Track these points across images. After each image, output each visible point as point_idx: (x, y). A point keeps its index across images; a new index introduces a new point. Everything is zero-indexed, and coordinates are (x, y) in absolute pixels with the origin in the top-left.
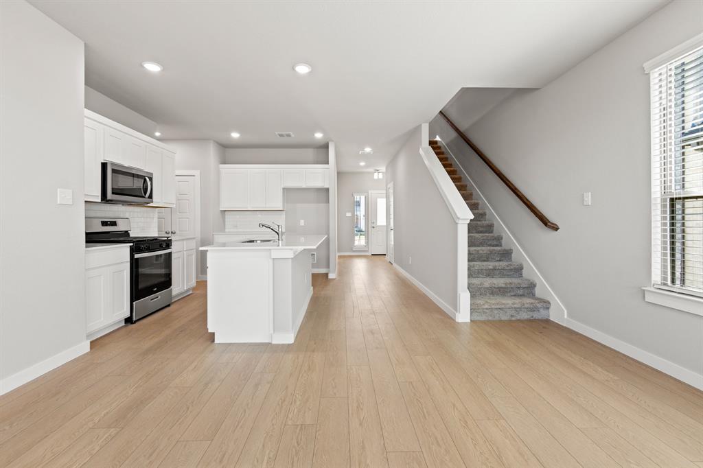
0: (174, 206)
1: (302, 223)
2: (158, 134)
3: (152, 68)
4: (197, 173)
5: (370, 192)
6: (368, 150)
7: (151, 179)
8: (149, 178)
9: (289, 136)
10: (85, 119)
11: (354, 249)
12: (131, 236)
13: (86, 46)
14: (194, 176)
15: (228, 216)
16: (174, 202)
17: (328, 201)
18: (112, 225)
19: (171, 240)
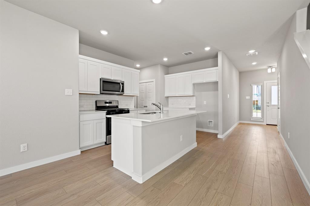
0: (139, 95)
1: (205, 103)
2: (138, 66)
3: (104, 33)
4: (154, 80)
5: (265, 82)
6: (252, 52)
7: (123, 84)
8: (122, 83)
9: (190, 53)
10: (80, 59)
11: (251, 120)
12: (119, 108)
13: (79, 31)
14: (153, 82)
15: (170, 99)
16: (138, 93)
17: (217, 90)
18: (110, 103)
19: (129, 110)
